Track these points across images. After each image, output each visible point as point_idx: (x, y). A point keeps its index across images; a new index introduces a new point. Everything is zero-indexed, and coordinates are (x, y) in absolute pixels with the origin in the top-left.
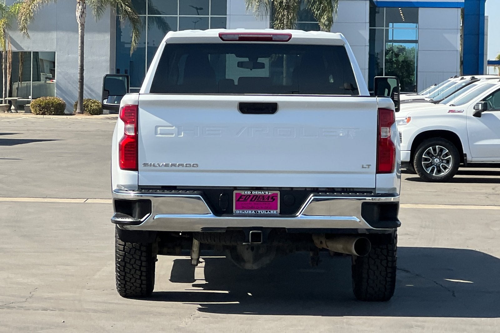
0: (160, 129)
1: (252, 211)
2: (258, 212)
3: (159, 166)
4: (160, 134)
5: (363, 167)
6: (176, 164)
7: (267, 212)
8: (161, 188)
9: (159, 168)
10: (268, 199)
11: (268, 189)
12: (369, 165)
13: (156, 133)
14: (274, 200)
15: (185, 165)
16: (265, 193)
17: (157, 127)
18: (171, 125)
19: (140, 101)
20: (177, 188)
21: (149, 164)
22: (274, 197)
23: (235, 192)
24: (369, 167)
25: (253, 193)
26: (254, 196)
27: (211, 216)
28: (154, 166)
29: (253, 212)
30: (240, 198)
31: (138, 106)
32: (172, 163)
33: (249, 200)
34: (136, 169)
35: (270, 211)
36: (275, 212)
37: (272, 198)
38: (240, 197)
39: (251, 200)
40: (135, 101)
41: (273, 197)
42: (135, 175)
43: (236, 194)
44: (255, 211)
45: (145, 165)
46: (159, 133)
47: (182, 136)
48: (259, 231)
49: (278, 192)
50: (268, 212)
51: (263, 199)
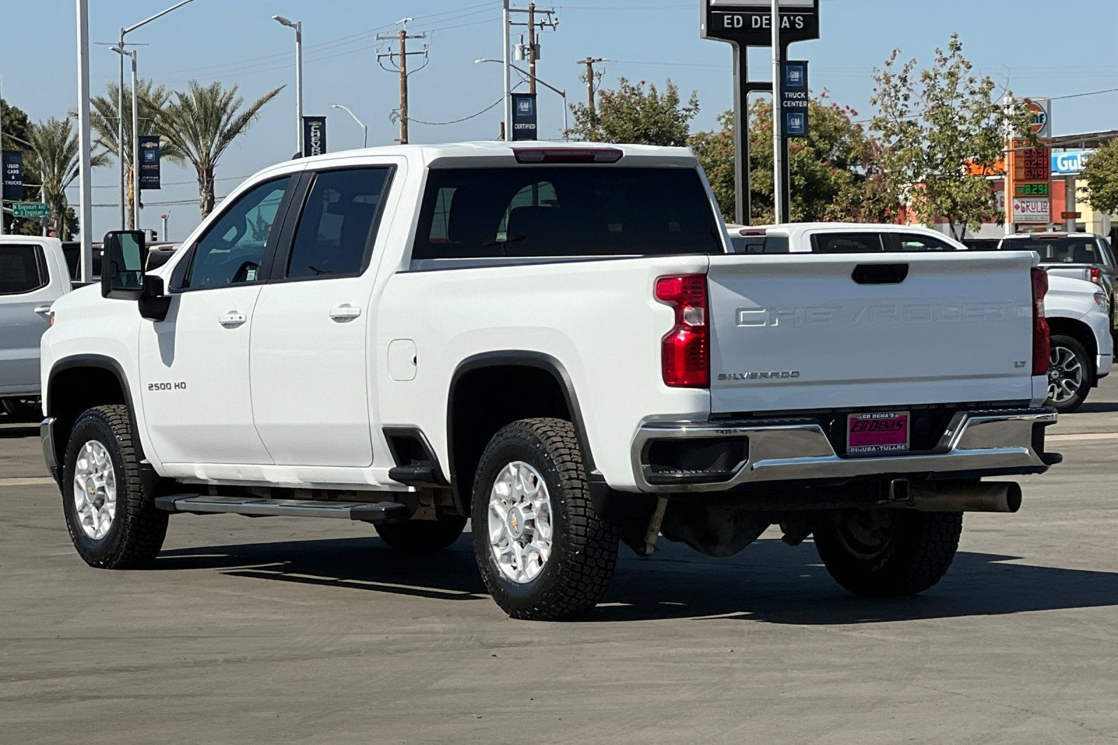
0: (743, 314)
1: (872, 447)
2: (880, 449)
3: (743, 378)
4: (744, 322)
5: (1017, 366)
6: (767, 374)
7: (892, 447)
8: (729, 416)
9: (741, 381)
10: (893, 426)
11: (894, 408)
12: (1024, 362)
13: (738, 322)
14: (901, 426)
15: (781, 374)
16: (890, 416)
17: (739, 310)
18: (760, 307)
19: (713, 266)
20: (754, 415)
21: (728, 375)
22: (900, 423)
23: (850, 416)
24: (1024, 366)
25: (873, 417)
26: (874, 421)
27: (834, 459)
28: (735, 378)
29: (874, 449)
30: (856, 426)
31: (706, 275)
32: (762, 372)
33: (868, 427)
34: (706, 385)
35: (896, 447)
36: (903, 447)
37: (898, 424)
38: (855, 423)
39: (870, 430)
40: (703, 267)
41: (900, 421)
42: (705, 396)
43: (851, 419)
44: (876, 448)
45: (722, 377)
46: (742, 320)
47: (777, 324)
48: (906, 480)
49: (908, 414)
50: (894, 448)
51: (886, 427)
